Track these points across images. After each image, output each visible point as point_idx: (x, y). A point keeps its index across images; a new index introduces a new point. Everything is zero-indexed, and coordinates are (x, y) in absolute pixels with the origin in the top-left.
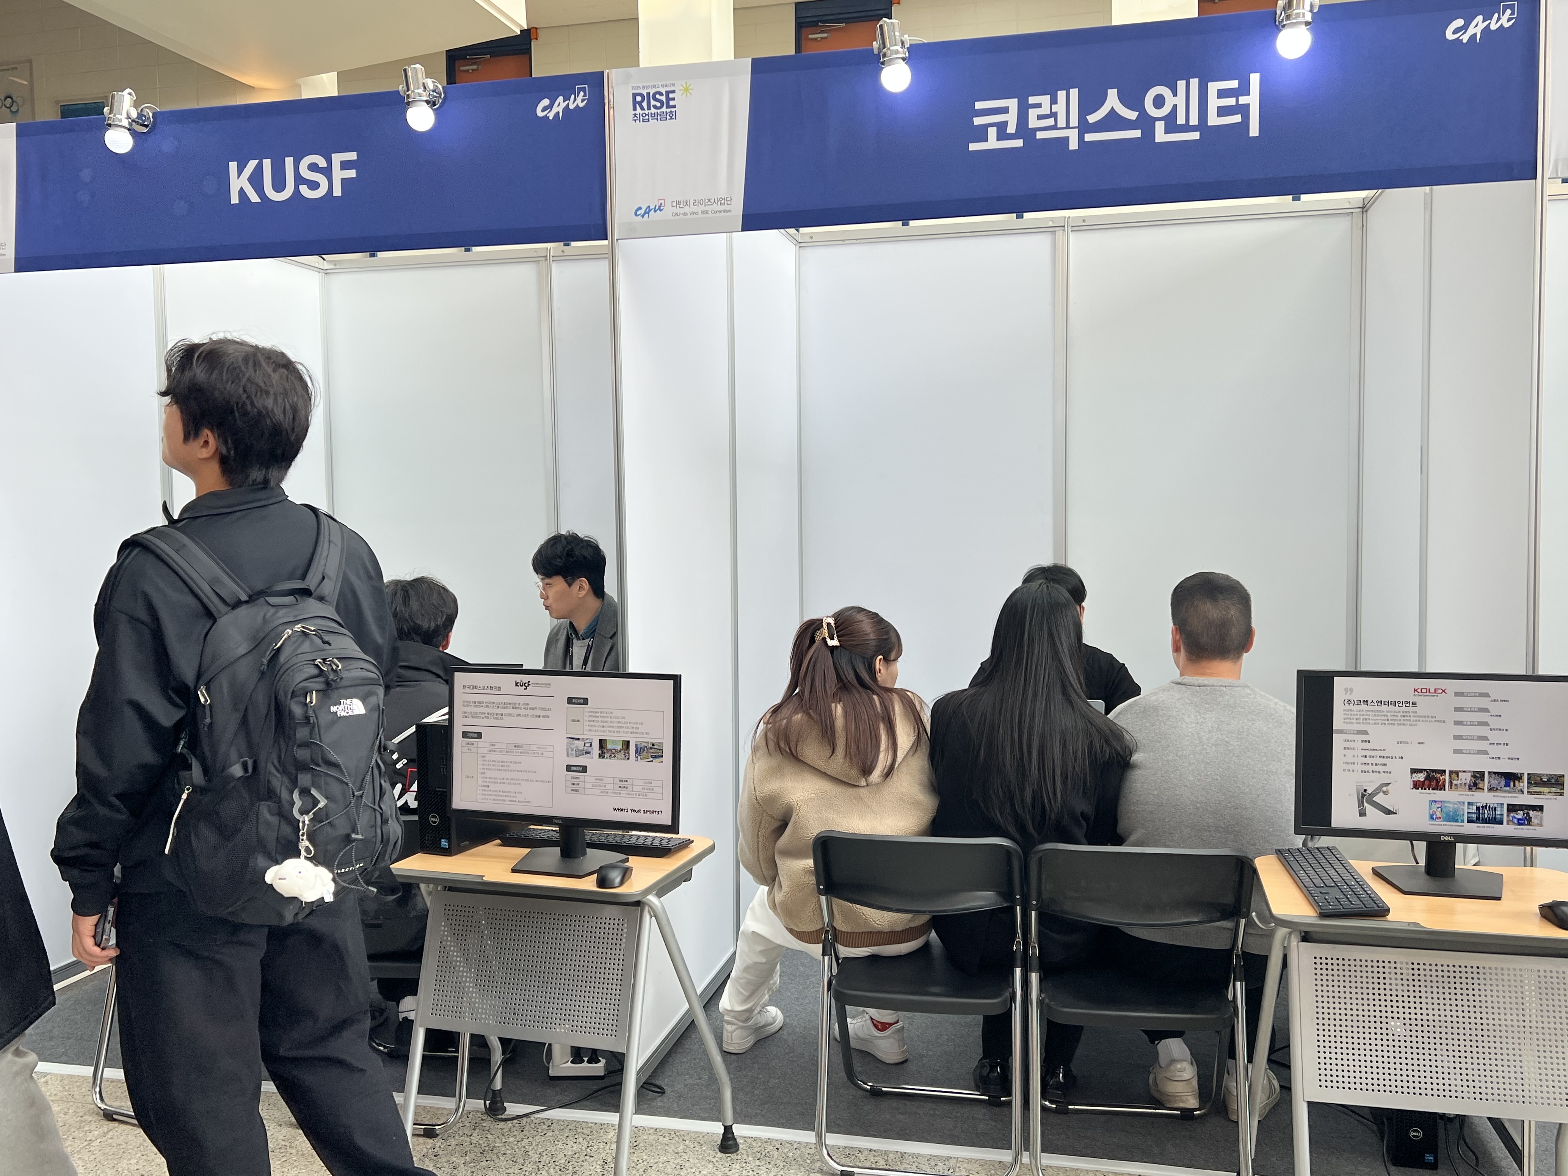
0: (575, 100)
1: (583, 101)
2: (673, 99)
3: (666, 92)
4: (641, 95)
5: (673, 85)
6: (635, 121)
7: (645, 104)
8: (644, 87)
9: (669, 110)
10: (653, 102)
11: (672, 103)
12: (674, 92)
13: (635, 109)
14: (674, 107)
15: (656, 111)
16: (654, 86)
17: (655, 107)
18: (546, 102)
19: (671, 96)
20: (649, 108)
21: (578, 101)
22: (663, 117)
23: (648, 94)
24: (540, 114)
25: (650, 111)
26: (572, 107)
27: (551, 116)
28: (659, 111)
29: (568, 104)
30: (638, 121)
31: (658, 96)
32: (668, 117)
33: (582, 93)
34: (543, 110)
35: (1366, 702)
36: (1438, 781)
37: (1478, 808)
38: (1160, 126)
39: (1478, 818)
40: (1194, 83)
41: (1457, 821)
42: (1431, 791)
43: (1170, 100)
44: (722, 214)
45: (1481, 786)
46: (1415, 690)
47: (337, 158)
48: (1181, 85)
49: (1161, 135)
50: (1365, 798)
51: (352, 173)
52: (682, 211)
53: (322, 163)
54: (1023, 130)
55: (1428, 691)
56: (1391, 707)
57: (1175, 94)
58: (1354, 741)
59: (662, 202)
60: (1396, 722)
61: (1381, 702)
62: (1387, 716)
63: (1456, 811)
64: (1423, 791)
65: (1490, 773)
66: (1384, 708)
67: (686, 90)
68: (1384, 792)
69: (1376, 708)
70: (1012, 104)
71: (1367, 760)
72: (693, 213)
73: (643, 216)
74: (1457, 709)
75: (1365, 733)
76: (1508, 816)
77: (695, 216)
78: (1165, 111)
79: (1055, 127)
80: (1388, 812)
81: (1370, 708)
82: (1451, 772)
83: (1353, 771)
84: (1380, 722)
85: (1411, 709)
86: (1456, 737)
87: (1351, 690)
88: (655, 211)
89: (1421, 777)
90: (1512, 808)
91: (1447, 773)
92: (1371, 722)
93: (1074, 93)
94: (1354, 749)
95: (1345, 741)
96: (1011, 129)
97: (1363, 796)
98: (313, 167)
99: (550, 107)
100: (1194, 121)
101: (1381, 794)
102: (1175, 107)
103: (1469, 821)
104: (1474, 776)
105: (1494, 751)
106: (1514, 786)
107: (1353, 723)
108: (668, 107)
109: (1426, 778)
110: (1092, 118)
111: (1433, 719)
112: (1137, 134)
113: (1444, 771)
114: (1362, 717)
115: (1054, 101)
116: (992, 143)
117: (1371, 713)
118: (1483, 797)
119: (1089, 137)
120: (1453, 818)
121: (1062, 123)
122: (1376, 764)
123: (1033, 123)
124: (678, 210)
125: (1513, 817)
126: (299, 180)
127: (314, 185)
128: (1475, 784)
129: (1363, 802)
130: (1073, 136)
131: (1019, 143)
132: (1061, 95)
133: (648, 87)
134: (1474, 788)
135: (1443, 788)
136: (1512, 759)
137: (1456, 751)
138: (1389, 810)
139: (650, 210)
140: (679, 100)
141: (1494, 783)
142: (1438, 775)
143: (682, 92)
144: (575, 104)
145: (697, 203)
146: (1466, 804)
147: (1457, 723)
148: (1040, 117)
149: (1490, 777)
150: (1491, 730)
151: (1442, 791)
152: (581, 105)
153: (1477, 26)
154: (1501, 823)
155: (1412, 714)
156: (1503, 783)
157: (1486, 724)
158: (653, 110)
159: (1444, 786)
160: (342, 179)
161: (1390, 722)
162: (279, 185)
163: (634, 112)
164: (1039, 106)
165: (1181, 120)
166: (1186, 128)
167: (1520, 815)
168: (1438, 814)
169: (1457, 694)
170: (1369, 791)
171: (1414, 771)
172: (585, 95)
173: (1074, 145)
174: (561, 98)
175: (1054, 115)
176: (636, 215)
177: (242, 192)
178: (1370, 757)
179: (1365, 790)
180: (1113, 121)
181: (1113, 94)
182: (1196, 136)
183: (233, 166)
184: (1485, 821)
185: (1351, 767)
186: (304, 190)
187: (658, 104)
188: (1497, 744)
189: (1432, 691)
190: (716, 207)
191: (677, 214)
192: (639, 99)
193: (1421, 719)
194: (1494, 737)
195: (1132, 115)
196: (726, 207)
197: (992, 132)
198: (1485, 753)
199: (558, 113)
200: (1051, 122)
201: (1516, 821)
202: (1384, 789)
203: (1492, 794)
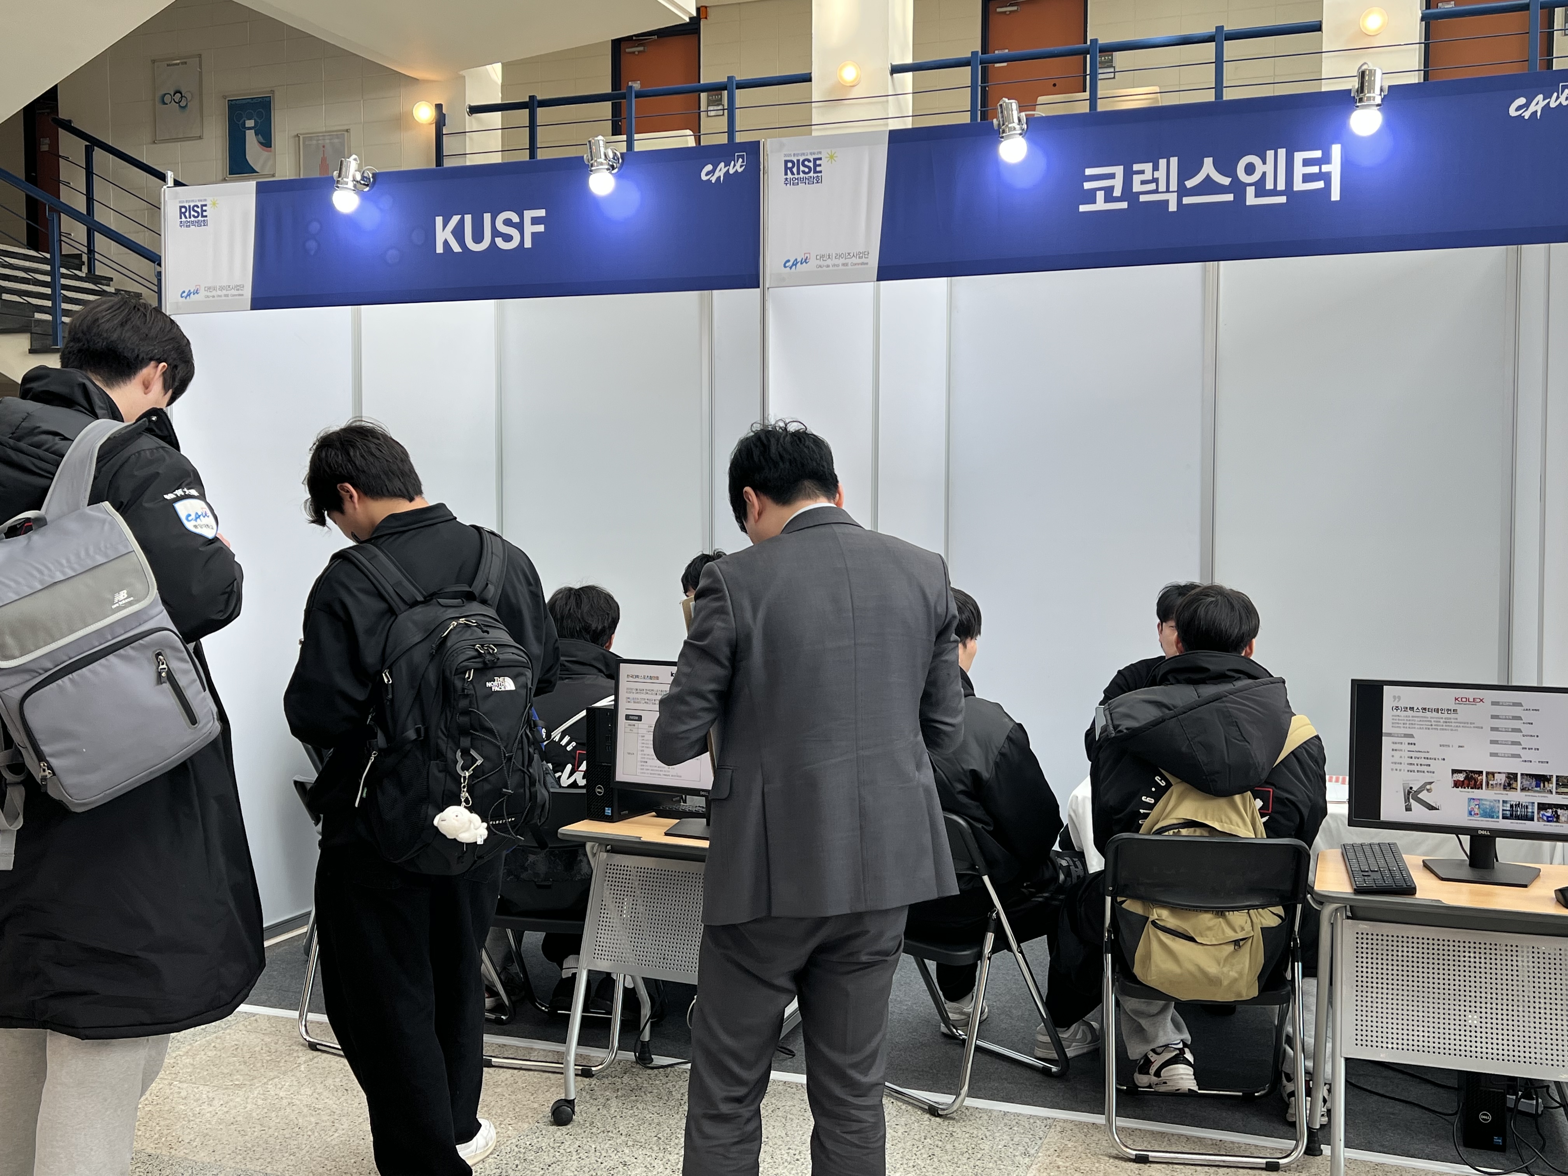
0: (735, 165)
1: (741, 166)
2: (820, 165)
3: (814, 159)
4: (792, 162)
5: (820, 153)
6: (786, 184)
7: (795, 170)
8: (794, 155)
9: (815, 175)
10: (802, 168)
11: (818, 169)
12: (820, 159)
13: (786, 174)
14: (820, 172)
15: (804, 176)
16: (803, 154)
17: (804, 172)
18: (709, 167)
19: (818, 162)
20: (798, 173)
21: (737, 167)
22: (810, 181)
23: (798, 161)
24: (704, 177)
25: (799, 176)
26: (731, 171)
27: (713, 180)
28: (807, 176)
29: (728, 169)
30: (788, 185)
31: (806, 163)
32: (815, 181)
33: (741, 160)
34: (707, 175)
35: (1412, 709)
36: (1476, 781)
37: (1512, 806)
38: (1250, 191)
39: (1512, 815)
40: (1282, 152)
41: (1493, 817)
42: (1470, 790)
43: (1260, 169)
44: (860, 266)
45: (1514, 786)
46: (1456, 699)
47: (529, 214)
48: (1270, 154)
49: (1251, 199)
50: (1410, 795)
51: (541, 228)
52: (825, 263)
53: (516, 219)
54: (1128, 193)
55: (1467, 699)
56: (1435, 714)
57: (1264, 163)
58: (1401, 743)
59: (808, 255)
60: (1439, 728)
61: (1425, 709)
62: (1431, 721)
63: (1492, 808)
64: (1463, 789)
65: (1522, 774)
66: (1428, 714)
67: (831, 157)
68: (1428, 790)
69: (1421, 714)
70: (1119, 170)
71: (1413, 761)
72: (834, 265)
73: (791, 268)
74: (1493, 717)
75: (1411, 736)
76: (1538, 813)
77: (836, 268)
78: (1255, 177)
79: (1156, 191)
80: (1431, 808)
81: (1415, 714)
82: (1488, 773)
83: (1400, 770)
84: (1424, 727)
85: (1453, 716)
86: (1492, 742)
87: (1399, 698)
88: (801, 263)
89: (1461, 777)
90: (1542, 807)
91: (1484, 774)
92: (1416, 726)
93: (1174, 161)
94: (1401, 750)
95: (1393, 743)
96: (1117, 193)
97: (1409, 793)
98: (508, 222)
99: (713, 172)
100: (1281, 186)
101: (1425, 791)
102: (1264, 174)
103: (1504, 818)
104: (1508, 777)
105: (1525, 755)
106: (1544, 786)
107: (1400, 727)
108: (815, 172)
109: (1465, 778)
110: (1190, 184)
111: (1472, 726)
112: (1230, 197)
113: (1481, 772)
114: (1408, 722)
115: (1156, 168)
116: (1100, 204)
117: (1416, 719)
118: (1516, 796)
119: (1186, 200)
120: (1490, 814)
121: (1162, 187)
122: (1421, 765)
123: (1137, 187)
124: (821, 263)
125: (1543, 815)
126: (496, 233)
127: (508, 238)
128: (1509, 785)
129: (1409, 798)
130: (1172, 199)
131: (1124, 205)
132: (1163, 162)
133: (798, 155)
134: (1508, 788)
135: (1480, 787)
136: (1542, 762)
137: (1492, 755)
138: (1432, 806)
139: (797, 263)
140: (825, 166)
141: (1526, 783)
142: (1476, 776)
143: (828, 159)
144: (735, 170)
145: (839, 256)
146: (1501, 802)
147: (1493, 729)
148: (1143, 182)
149: (1522, 778)
150: (1524, 736)
151: (1480, 791)
152: (740, 170)
153: (1538, 104)
154: (1532, 819)
155: (1453, 721)
156: (1534, 783)
157: (1519, 731)
158: (802, 175)
159: (1482, 785)
160: (532, 233)
161: (1433, 727)
162: (478, 237)
163: (785, 177)
164: (1142, 172)
165: (1269, 186)
166: (1274, 193)
167: (1549, 813)
168: (1476, 811)
169: (1494, 703)
170: (1415, 789)
171: (1454, 771)
172: (743, 162)
173: (1173, 207)
174: (722, 164)
175: (1155, 180)
176: (785, 266)
177: (446, 243)
178: (1415, 758)
179: (1411, 788)
180: (1209, 186)
181: (1208, 162)
182: (1283, 199)
183: (439, 220)
184: (1518, 818)
185: (1398, 767)
186: (499, 241)
187: (807, 170)
188: (1529, 749)
189: (1471, 700)
190: (855, 261)
191: (820, 266)
192: (790, 165)
193: (1461, 725)
194: (1526, 742)
195: (1226, 181)
196: (864, 260)
197: (1100, 195)
198: (1519, 756)
199: (720, 177)
200: (1152, 186)
201: (1545, 818)
202: (1428, 787)
203: (1524, 793)
